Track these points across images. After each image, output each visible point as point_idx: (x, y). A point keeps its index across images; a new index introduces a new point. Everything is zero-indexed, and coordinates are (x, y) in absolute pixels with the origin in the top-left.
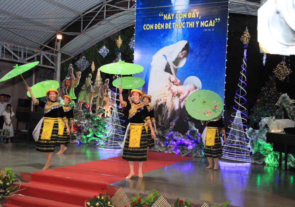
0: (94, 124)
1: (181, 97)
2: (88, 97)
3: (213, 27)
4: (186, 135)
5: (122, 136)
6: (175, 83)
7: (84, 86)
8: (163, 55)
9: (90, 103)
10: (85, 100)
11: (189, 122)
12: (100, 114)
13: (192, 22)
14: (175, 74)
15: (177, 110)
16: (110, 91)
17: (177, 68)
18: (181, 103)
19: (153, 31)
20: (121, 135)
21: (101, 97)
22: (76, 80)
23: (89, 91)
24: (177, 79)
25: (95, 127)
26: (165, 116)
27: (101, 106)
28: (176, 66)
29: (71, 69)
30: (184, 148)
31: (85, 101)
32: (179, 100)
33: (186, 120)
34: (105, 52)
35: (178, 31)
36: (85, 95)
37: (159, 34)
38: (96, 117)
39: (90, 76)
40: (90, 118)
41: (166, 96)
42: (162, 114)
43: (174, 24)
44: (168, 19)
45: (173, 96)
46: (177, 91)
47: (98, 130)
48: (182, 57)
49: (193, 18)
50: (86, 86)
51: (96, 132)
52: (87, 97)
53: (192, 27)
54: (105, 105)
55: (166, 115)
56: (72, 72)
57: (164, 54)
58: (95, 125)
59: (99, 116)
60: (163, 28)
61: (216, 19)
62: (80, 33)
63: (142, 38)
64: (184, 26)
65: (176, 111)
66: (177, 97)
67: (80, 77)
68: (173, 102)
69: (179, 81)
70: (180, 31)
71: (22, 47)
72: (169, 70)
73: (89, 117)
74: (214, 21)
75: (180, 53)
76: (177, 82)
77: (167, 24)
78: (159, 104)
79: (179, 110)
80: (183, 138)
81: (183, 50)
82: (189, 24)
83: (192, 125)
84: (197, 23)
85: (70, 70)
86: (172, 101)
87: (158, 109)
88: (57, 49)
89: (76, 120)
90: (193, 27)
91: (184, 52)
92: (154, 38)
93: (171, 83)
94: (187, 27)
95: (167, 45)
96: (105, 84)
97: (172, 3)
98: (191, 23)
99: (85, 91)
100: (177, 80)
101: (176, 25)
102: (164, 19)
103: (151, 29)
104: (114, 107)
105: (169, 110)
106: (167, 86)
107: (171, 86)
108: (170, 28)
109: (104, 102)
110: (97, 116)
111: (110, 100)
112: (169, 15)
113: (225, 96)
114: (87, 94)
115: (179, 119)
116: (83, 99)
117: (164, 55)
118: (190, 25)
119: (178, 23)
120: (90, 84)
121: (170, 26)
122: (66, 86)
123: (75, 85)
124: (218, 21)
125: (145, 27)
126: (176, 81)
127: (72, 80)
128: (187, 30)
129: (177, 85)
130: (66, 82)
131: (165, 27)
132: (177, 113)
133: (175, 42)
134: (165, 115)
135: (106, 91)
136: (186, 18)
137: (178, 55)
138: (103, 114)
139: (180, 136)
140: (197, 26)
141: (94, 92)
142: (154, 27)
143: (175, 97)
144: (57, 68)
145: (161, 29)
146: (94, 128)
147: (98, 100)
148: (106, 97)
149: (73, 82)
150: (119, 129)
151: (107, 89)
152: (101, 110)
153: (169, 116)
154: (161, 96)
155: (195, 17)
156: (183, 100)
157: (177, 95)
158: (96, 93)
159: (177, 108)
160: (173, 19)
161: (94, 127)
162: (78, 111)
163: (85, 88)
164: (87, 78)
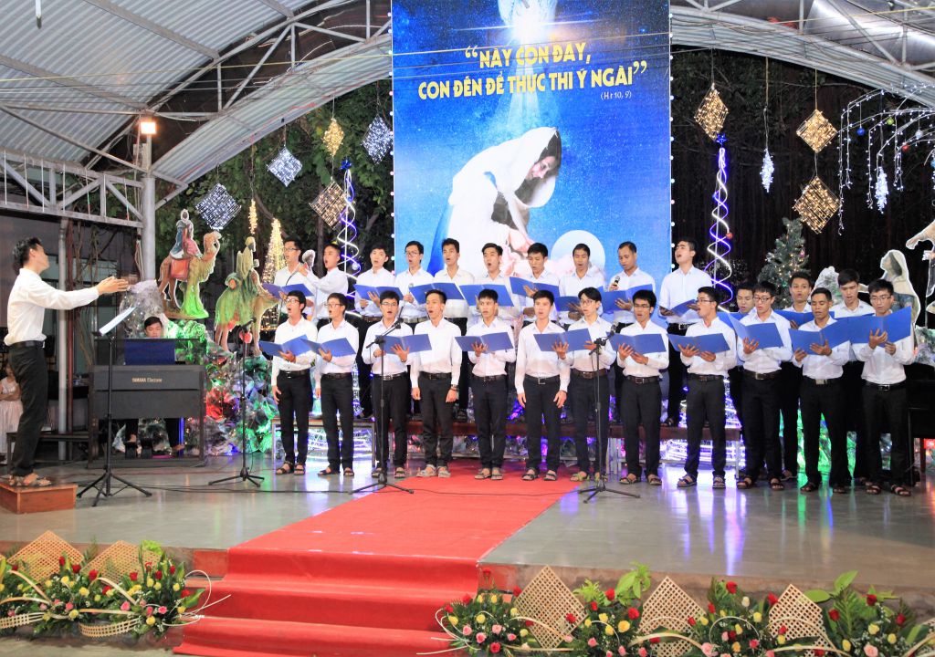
2: (248, 311)
3: (628, 86)
6: (525, 255)
7: (232, 275)
8: (483, 172)
9: (254, 329)
10: (237, 320)
13: (566, 74)
14: (525, 227)
17: (528, 209)
19: (451, 102)
22: (205, 260)
23: (250, 291)
28: (525, 202)
29: (187, 226)
31: (237, 324)
34: (290, 169)
35: (524, 99)
36: (238, 304)
37: (469, 110)
39: (251, 244)
40: (259, 375)
43: (510, 79)
44: (492, 66)
48: (541, 175)
49: (569, 61)
50: (239, 277)
52: (246, 311)
53: (566, 88)
56: (188, 236)
57: (488, 171)
60: (480, 93)
61: (636, 64)
62: (212, 114)
63: (416, 123)
64: (542, 84)
67: (216, 251)
70: (532, 100)
71: (51, 165)
72: (506, 215)
73: (256, 371)
74: (630, 69)
75: (535, 164)
77: (489, 80)
81: (544, 154)
82: (556, 79)
84: (582, 76)
85: (184, 229)
88: (140, 166)
90: (571, 87)
91: (549, 160)
92: (453, 124)
93: (515, 255)
94: (553, 88)
95: (493, 142)
97: (503, 18)
98: (563, 77)
99: (236, 293)
101: (519, 84)
102: (482, 66)
103: (442, 96)
107: (514, 263)
108: (500, 92)
112: (496, 54)
114: (244, 300)
116: (230, 315)
117: (488, 173)
118: (560, 81)
119: (524, 78)
121: (501, 85)
122: (172, 279)
123: (201, 274)
124: (641, 68)
125: (425, 90)
127: (190, 261)
128: (552, 96)
130: (170, 266)
131: (484, 89)
133: (519, 132)
136: (547, 60)
137: (531, 172)
140: (582, 86)
141: (265, 295)
142: (452, 92)
144: (145, 225)
145: (474, 94)
149: (196, 266)
155: (574, 59)
160: (507, 64)
162: (222, 354)
163: (236, 281)
164: (242, 252)
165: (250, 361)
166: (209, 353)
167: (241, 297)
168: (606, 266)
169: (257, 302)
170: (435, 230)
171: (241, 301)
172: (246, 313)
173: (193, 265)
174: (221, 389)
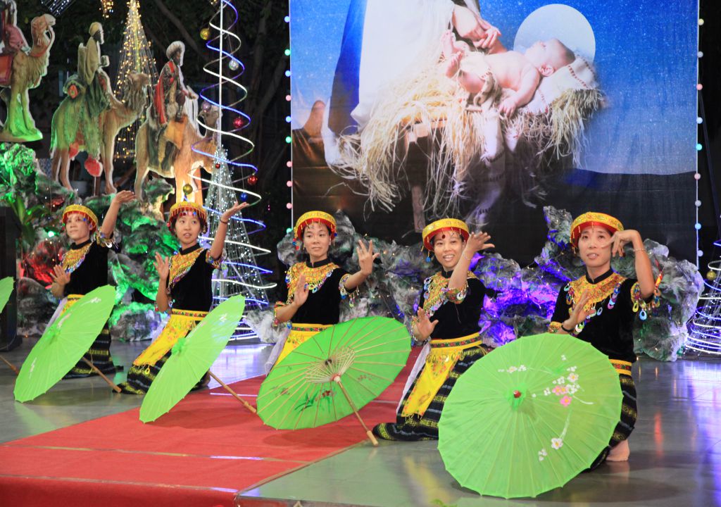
0: (131, 246)
1: (508, 103)
2: (96, 131)
4: (535, 265)
5: (258, 288)
6: (476, 44)
7: (73, 79)
9: (103, 156)
10: (80, 143)
11: (546, 208)
12: (154, 202)
15: (491, 161)
16: (191, 97)
18: (509, 129)
20: (256, 284)
21: (153, 126)
22: (35, 57)
23: (97, 101)
24: (487, 25)
25: (139, 258)
26: (441, 192)
27: (157, 163)
29: (7, 6)
30: (530, 321)
31: (82, 149)
32: (498, 114)
33: (534, 199)
36: (82, 120)
38: (139, 214)
39: (98, 33)
41: (439, 104)
42: (429, 182)
45: (470, 101)
46: (487, 78)
47: (150, 272)
50: (82, 80)
51: (146, 278)
52: (93, 130)
54: (174, 160)
55: (444, 186)
56: (10, 21)
58: (135, 251)
59: (151, 208)
65: (488, 164)
66: (489, 102)
67: (49, 42)
68: (472, 128)
69: (493, 31)
76: (486, 37)
78: (411, 138)
79: (502, 160)
80: (526, 277)
83: (562, 220)
85: (3, 10)
86: (467, 122)
87: (409, 161)
89: (51, 234)
93: (462, 43)
96: (167, 65)
99: (79, 105)
100: (485, 30)
104: (218, 167)
105: (457, 162)
106: (442, 57)
109: (170, 146)
110: (142, 210)
111: (194, 135)
113: (700, 82)
114: (90, 115)
115: (501, 197)
116: (71, 138)
120: (100, 70)
123: (30, 77)
126: (480, 32)
127: (13, 58)
129: (484, 50)
132: (491, 175)
134: (439, 186)
135: (172, 98)
138: (167, 197)
139: (510, 270)
141: (118, 106)
143: (479, 105)
146: (134, 262)
147: (141, 141)
148: (177, 123)
149: (22, 66)
150: (242, 261)
151: (178, 87)
152: (156, 184)
153: (457, 189)
154: (418, 103)
156: (514, 114)
157: (488, 94)
158: (128, 108)
159: (490, 149)
161: (132, 256)
162: (57, 192)
163: (78, 87)
164: (85, 45)
165: (96, 201)
166: (39, 191)
167: (85, 110)
168: (595, 57)
169: (107, 117)
170: (346, 10)
171: (86, 117)
172: (92, 133)
173: (18, 64)
174: (56, 242)
